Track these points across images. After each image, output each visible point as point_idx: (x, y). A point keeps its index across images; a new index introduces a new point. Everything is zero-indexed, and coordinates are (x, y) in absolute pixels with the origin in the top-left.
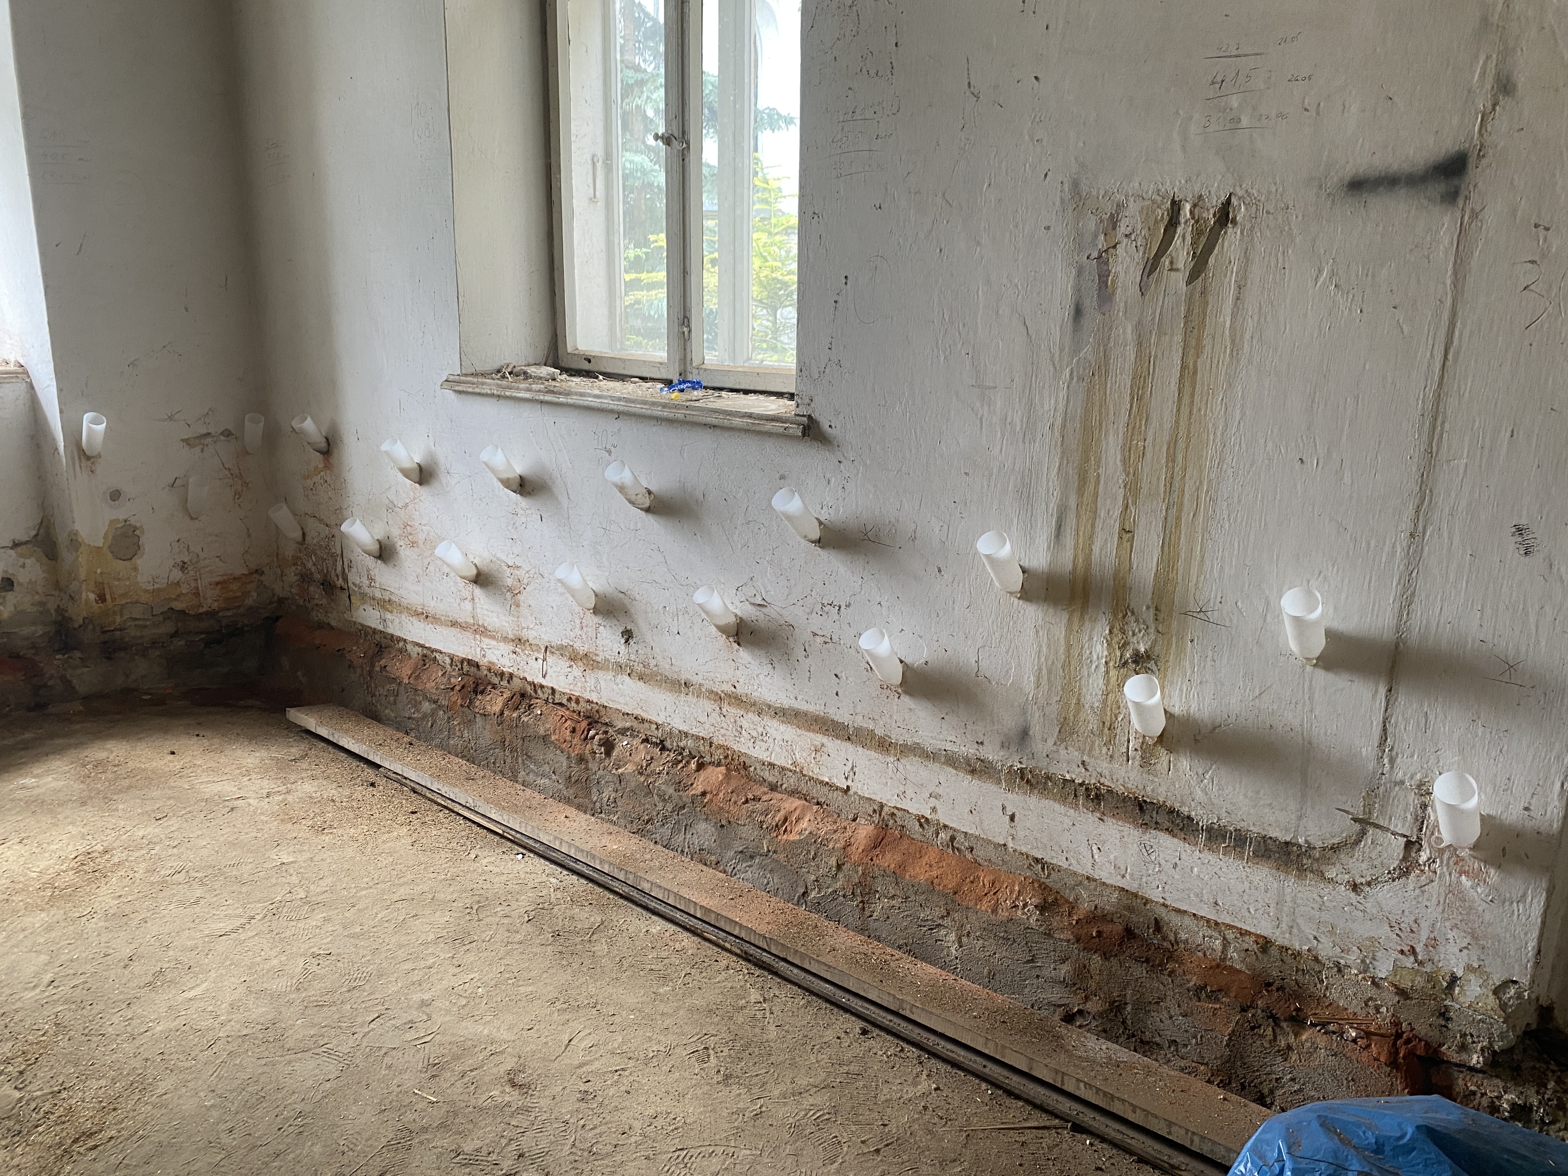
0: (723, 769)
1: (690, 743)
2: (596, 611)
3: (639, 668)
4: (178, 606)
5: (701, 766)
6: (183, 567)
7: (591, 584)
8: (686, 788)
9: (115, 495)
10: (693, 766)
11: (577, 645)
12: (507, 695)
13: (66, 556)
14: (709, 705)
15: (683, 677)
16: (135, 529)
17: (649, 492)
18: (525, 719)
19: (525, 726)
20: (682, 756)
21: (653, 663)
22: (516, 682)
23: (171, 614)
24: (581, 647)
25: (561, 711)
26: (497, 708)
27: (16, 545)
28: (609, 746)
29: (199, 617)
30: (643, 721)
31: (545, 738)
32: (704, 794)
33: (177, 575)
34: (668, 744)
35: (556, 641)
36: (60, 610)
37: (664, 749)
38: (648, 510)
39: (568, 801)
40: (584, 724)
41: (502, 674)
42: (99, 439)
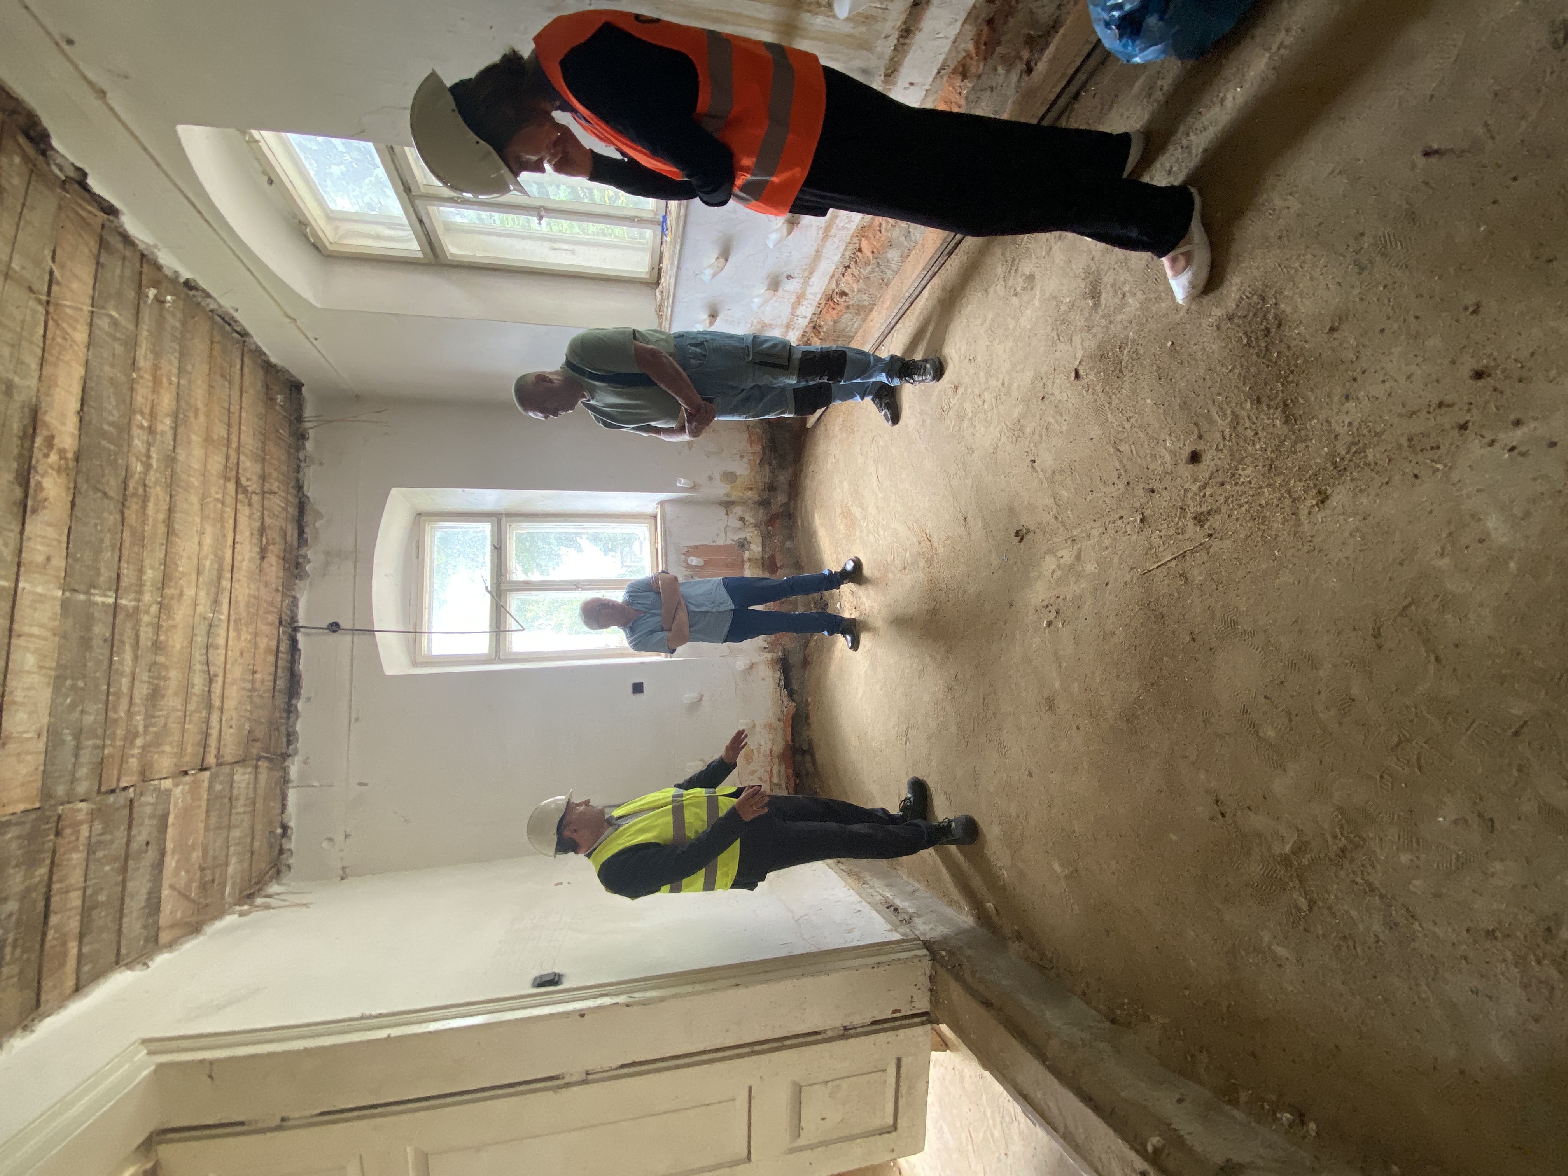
0: (863, 239)
1: (848, 253)
2: (776, 290)
3: (806, 274)
4: (758, 461)
5: (860, 250)
6: (742, 457)
7: (762, 291)
8: (869, 260)
9: (710, 478)
10: (859, 254)
11: (792, 300)
12: (813, 335)
13: (733, 498)
14: (829, 242)
15: (813, 253)
16: (725, 473)
17: (718, 258)
18: (825, 330)
19: (828, 329)
20: (854, 259)
21: (804, 267)
22: (807, 330)
23: (761, 464)
24: (794, 299)
25: (824, 312)
26: (819, 341)
27: (727, 514)
28: (843, 294)
29: (764, 454)
30: (833, 275)
31: (835, 322)
32: (873, 252)
33: (745, 460)
34: (847, 264)
35: (789, 310)
36: (755, 503)
37: (849, 267)
38: (727, 260)
39: (867, 315)
40: (831, 303)
41: (804, 336)
42: (687, 481)
